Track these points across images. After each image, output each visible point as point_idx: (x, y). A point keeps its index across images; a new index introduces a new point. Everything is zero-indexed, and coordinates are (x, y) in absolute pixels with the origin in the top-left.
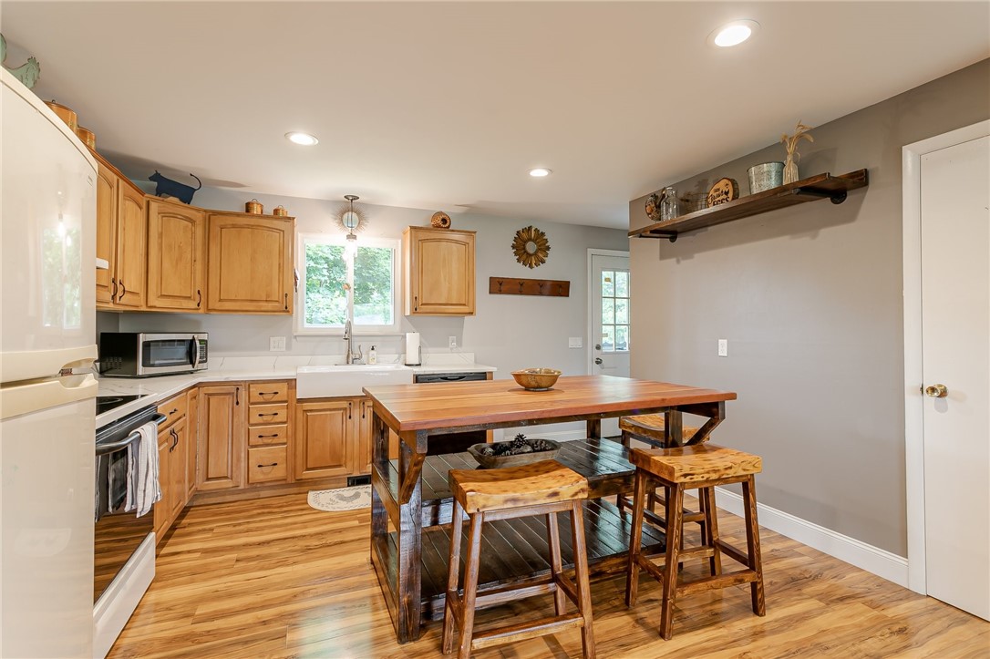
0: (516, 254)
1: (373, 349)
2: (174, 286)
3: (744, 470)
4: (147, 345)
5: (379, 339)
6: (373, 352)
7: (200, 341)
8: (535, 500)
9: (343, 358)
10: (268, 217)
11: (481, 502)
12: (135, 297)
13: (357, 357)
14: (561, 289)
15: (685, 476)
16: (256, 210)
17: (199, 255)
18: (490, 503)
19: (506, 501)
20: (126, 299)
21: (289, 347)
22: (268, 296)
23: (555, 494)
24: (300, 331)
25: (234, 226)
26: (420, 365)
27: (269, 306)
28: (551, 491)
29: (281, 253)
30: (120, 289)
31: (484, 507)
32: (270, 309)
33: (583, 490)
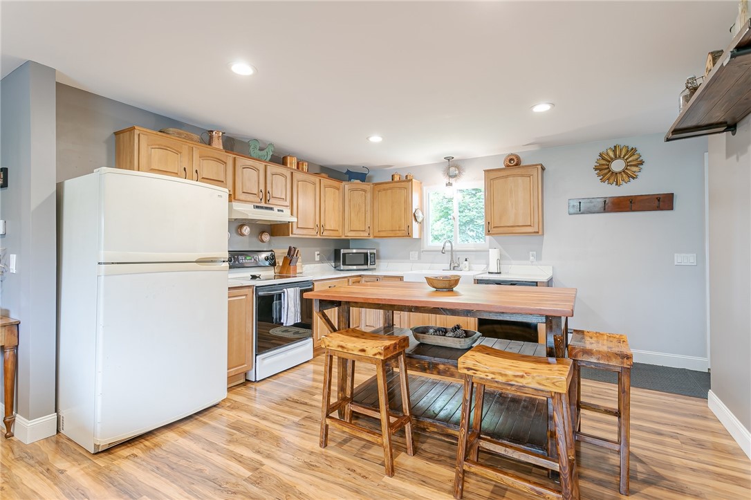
0: (599, 175)
1: (466, 260)
2: (356, 226)
3: (540, 384)
4: (344, 254)
5: (474, 253)
6: (466, 262)
7: (371, 254)
8: (352, 350)
9: (447, 266)
10: (404, 181)
11: (327, 343)
12: (337, 232)
13: (456, 265)
14: (664, 202)
15: (469, 369)
16: (397, 178)
17: (368, 208)
18: (331, 345)
19: (339, 346)
20: (325, 233)
21: (419, 257)
22: (399, 228)
23: (363, 351)
24: (426, 248)
25: (384, 190)
26: (500, 273)
27: (400, 233)
28: (361, 348)
29: (406, 202)
30: (322, 228)
31: (328, 346)
32: (400, 235)
33: (380, 354)
